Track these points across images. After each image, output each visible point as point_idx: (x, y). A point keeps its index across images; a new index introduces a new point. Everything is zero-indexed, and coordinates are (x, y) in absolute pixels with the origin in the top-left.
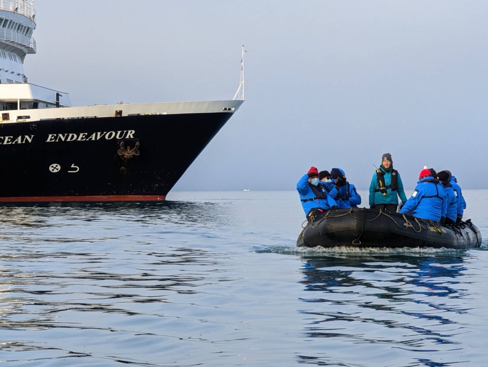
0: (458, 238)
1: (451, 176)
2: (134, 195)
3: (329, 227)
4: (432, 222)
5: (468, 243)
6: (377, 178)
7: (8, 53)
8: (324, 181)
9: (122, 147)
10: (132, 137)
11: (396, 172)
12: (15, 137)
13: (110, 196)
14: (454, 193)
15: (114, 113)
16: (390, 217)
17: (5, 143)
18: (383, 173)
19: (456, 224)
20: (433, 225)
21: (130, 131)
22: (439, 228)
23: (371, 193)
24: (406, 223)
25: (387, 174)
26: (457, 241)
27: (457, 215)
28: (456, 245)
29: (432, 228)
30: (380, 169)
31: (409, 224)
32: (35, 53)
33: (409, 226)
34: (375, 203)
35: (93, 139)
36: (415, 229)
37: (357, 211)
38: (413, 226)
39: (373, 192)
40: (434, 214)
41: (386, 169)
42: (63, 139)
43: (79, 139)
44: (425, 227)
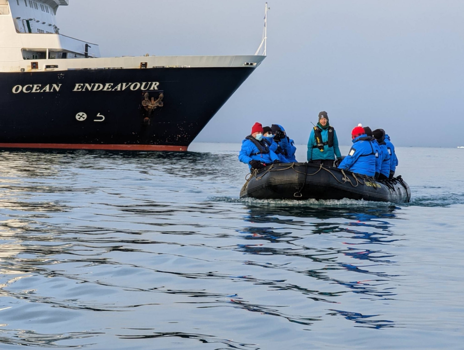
0: (391, 193)
1: (385, 135)
2: (156, 144)
3: (272, 180)
4: (368, 177)
5: (400, 198)
6: (314, 135)
7: (40, 4)
8: (265, 136)
9: (147, 98)
10: (156, 88)
11: (333, 129)
12: (44, 86)
13: (134, 145)
14: (387, 150)
15: (140, 65)
16: (330, 172)
17: (34, 91)
18: (320, 130)
19: (389, 180)
20: (369, 180)
21: (154, 83)
22: (374, 183)
23: (309, 149)
24: (344, 177)
25: (324, 131)
26: (391, 196)
27: (390, 171)
28: (389, 199)
29: (368, 183)
30: (317, 127)
31: (347, 178)
32: (67, 5)
33: (347, 181)
34: (313, 158)
35: (119, 89)
36: (352, 184)
37: (299, 165)
38: (351, 181)
39: (311, 148)
40: (370, 171)
41: (323, 126)
42: (90, 89)
43: (105, 89)
44: (362, 181)
